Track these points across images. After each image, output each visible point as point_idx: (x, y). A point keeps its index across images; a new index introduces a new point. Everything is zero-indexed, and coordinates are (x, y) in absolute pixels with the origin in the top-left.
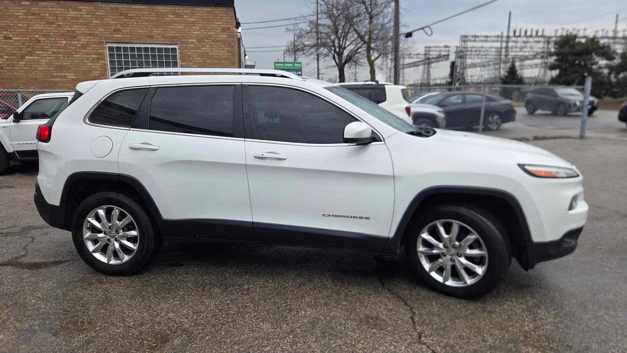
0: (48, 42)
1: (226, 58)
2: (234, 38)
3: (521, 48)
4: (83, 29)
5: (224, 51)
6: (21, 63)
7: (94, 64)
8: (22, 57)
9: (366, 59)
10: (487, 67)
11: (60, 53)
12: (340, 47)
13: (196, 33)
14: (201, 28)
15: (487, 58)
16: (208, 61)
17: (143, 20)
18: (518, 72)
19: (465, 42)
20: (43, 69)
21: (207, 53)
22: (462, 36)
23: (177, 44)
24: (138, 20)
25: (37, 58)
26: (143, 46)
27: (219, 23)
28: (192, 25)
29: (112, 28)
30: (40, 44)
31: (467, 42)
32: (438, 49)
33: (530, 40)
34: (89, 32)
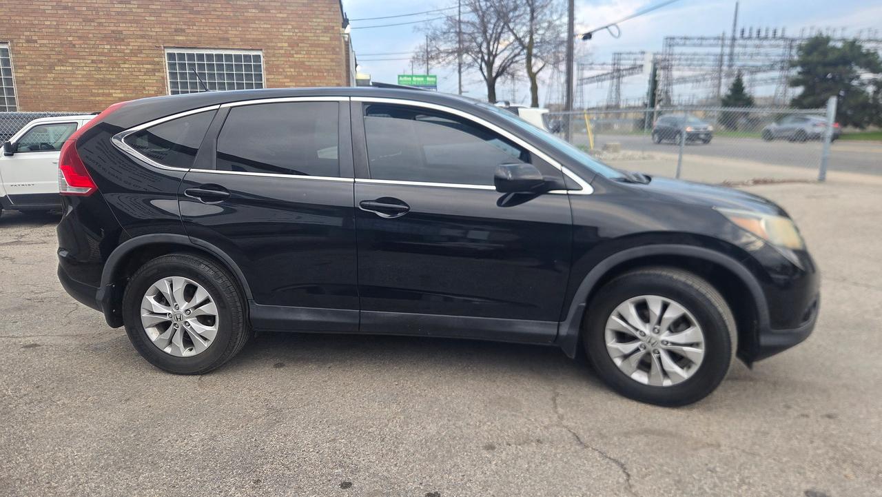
0: (86, 46)
1: (328, 70)
2: (340, 40)
3: (752, 55)
4: (133, 28)
5: (326, 60)
6: (49, 75)
7: (148, 77)
8: (51, 68)
9: (525, 70)
10: (702, 83)
11: (101, 62)
12: (490, 53)
13: (287, 34)
14: (294, 28)
15: (701, 70)
16: (304, 74)
17: (215, 17)
18: (746, 90)
19: (670, 46)
20: (79, 83)
21: (303, 63)
22: (667, 39)
23: (261, 50)
24: (210, 16)
25: (70, 68)
26: (214, 52)
27: (318, 20)
28: (281, 23)
29: (173, 26)
30: (75, 50)
31: (674, 46)
32: (633, 57)
33: (765, 43)
34: (141, 33)
